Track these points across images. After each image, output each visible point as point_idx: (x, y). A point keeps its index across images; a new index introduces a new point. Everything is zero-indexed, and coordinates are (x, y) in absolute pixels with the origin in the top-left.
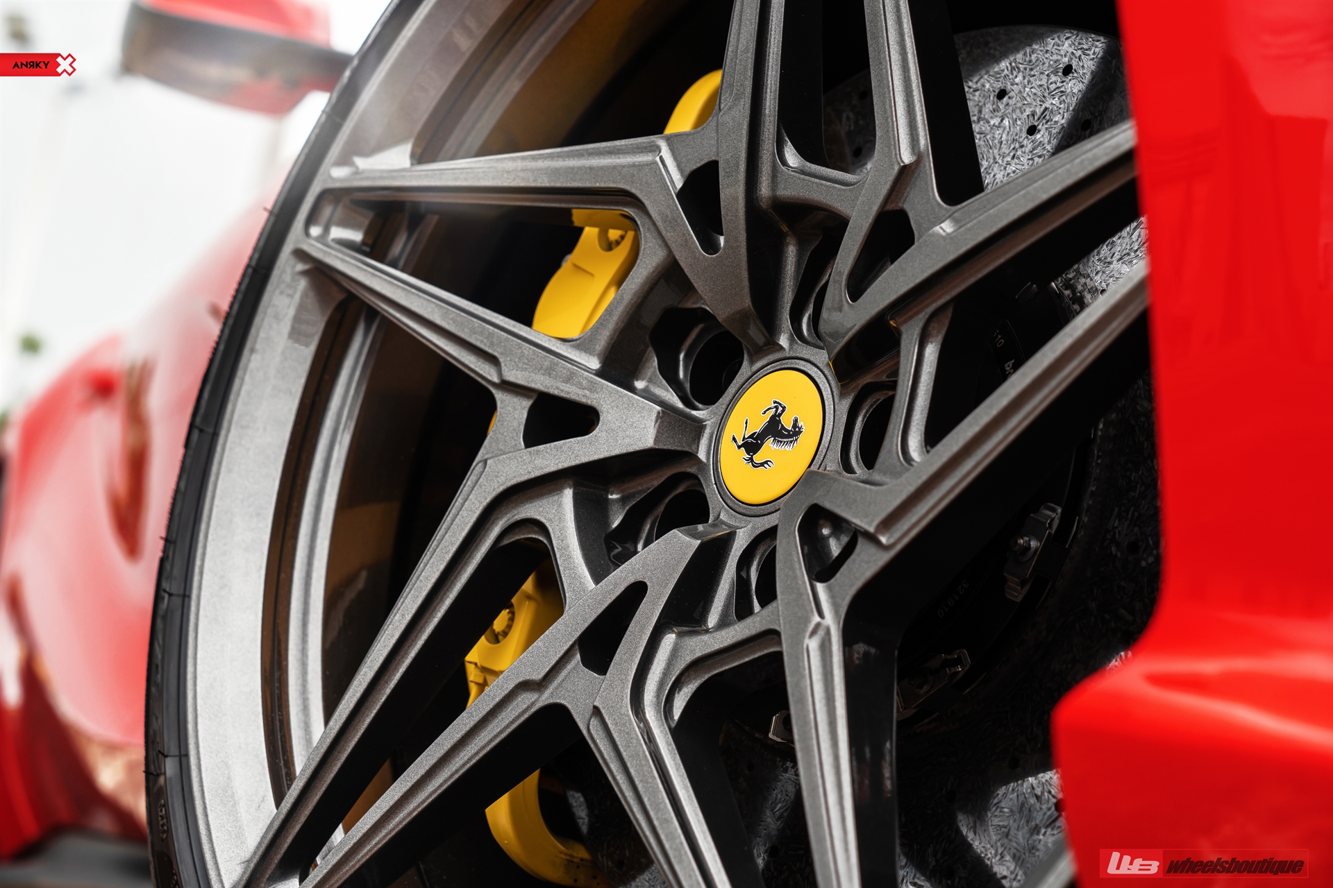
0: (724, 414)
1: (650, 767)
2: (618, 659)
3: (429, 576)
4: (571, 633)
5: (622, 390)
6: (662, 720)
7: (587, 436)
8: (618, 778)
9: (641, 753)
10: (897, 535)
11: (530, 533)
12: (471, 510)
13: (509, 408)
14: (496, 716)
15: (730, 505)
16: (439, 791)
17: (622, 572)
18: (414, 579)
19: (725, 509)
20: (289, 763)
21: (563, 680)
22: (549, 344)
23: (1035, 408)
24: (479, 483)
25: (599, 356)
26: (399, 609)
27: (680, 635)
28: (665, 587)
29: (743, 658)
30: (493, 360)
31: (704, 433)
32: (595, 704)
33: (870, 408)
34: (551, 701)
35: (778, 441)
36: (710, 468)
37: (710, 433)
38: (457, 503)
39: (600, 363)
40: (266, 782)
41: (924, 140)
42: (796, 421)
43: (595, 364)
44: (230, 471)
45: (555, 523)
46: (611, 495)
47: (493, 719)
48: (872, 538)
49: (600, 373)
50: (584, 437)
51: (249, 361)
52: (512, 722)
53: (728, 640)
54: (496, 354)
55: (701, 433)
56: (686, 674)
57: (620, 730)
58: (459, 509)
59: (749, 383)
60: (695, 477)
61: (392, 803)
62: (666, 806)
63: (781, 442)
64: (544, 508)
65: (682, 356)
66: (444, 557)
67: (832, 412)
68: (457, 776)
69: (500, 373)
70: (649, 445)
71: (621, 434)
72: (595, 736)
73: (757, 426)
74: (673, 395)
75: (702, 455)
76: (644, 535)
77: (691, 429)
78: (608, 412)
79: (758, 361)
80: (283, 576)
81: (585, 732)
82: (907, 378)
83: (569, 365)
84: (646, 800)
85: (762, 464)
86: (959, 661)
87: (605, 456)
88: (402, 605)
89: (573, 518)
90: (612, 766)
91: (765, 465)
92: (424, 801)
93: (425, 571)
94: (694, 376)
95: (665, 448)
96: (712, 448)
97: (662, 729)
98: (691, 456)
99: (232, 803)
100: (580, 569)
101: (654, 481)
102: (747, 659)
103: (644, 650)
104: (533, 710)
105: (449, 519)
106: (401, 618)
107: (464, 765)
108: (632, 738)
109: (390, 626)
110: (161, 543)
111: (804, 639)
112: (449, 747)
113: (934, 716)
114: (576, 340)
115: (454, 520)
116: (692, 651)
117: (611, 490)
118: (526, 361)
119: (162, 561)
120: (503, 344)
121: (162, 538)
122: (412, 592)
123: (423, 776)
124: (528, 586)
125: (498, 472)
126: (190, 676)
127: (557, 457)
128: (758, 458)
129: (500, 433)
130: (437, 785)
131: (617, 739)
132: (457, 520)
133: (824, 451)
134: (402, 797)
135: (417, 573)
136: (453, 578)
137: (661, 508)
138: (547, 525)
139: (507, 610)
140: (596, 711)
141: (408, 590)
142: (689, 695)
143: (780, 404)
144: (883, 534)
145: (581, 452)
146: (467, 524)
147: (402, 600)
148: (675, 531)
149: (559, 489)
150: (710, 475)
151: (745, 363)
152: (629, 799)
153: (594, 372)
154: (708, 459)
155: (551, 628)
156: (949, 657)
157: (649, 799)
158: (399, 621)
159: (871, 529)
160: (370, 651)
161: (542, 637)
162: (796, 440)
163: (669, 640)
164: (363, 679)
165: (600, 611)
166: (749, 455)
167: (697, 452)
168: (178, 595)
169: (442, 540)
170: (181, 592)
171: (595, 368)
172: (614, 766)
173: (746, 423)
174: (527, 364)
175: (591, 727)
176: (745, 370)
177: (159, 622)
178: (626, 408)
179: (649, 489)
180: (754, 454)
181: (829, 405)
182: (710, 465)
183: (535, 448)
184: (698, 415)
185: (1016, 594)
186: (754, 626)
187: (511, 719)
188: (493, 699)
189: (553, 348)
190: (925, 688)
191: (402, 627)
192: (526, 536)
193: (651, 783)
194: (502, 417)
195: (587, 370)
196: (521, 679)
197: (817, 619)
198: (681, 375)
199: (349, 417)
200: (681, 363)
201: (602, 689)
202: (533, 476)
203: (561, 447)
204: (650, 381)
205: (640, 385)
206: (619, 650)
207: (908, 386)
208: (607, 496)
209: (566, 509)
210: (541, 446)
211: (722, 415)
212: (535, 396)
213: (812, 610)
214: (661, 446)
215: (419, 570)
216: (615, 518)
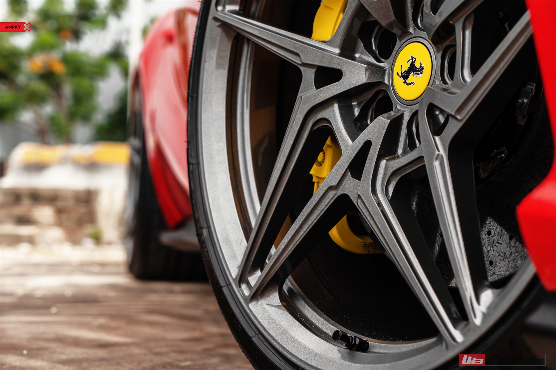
0: (393, 63)
1: (382, 218)
2: (364, 174)
3: (287, 147)
4: (345, 165)
5: (350, 60)
6: (385, 197)
7: (339, 82)
8: (371, 223)
9: (378, 213)
10: (463, 115)
11: (324, 123)
12: (299, 118)
13: (307, 74)
14: (322, 201)
15: (400, 101)
16: (305, 233)
17: (361, 137)
18: (282, 148)
19: (399, 103)
20: (249, 224)
21: (345, 184)
22: (318, 45)
23: (510, 58)
24: (300, 106)
25: (338, 47)
26: (278, 162)
27: (387, 160)
28: (378, 142)
29: (413, 168)
30: (297, 55)
31: (386, 72)
32: (358, 193)
33: (450, 55)
34: (342, 193)
35: (415, 73)
36: (390, 86)
37: (388, 72)
38: (293, 115)
39: (340, 50)
40: (242, 234)
42: (421, 64)
43: (337, 51)
44: (205, 112)
45: (333, 118)
46: (353, 103)
47: (321, 202)
48: (454, 117)
49: (340, 55)
50: (338, 82)
51: (204, 66)
52: (328, 203)
53: (406, 162)
54: (298, 52)
55: (384, 72)
56: (392, 177)
57: (369, 204)
58: (294, 118)
59: (401, 49)
60: (385, 91)
61: (288, 240)
62: (390, 234)
63: (416, 74)
64: (327, 113)
65: (373, 40)
66: (292, 138)
67: (435, 59)
68: (311, 227)
69: (301, 60)
70: (364, 82)
71: (352, 79)
72: (360, 206)
73: (406, 67)
74: (371, 58)
75: (386, 81)
76: (369, 116)
77: (380, 72)
78: (346, 70)
79: (402, 39)
80: (234, 149)
81: (356, 205)
82: (460, 46)
83: (327, 53)
84: (382, 232)
85: (410, 84)
86: (502, 152)
87: (347, 89)
88: (279, 160)
89: (339, 116)
90: (368, 218)
91: (412, 84)
92: (300, 238)
93: (286, 145)
94: (379, 47)
95: (371, 82)
96: (390, 78)
97: (385, 201)
98: (382, 83)
99: (230, 244)
100: (345, 137)
101: (369, 95)
102: (414, 168)
103: (374, 170)
104: (336, 197)
105: (291, 122)
106: (279, 165)
107: (313, 222)
108: (374, 207)
109: (276, 169)
110: (186, 144)
111: (433, 161)
112: (306, 216)
113: (497, 174)
114: (329, 41)
115: (293, 123)
116: (393, 167)
117: (353, 101)
118: (310, 54)
119: (188, 149)
120: (300, 48)
121: (185, 141)
122: (282, 154)
123: (298, 228)
124: (328, 142)
125: (307, 101)
126: (205, 196)
127: (329, 92)
128: (408, 81)
129: (305, 84)
130: (304, 231)
131: (368, 208)
132: (294, 123)
133: (434, 75)
134: (292, 237)
135: (283, 146)
136: (297, 146)
137: (375, 104)
138: (330, 120)
139: (322, 152)
140: (359, 196)
141: (280, 153)
142: (395, 185)
143: (414, 58)
144: (458, 115)
145: (338, 89)
146: (298, 124)
147: (279, 158)
148: (380, 117)
149: (333, 105)
150: (391, 89)
151: (398, 41)
152: (376, 231)
153: (338, 54)
154: (389, 83)
155: (337, 163)
156: (498, 151)
157: (384, 231)
158: (279, 166)
159: (453, 114)
160: (270, 179)
161: (334, 167)
162: (422, 72)
163: (383, 163)
164: (270, 191)
165: (355, 154)
166: (405, 80)
167: (384, 81)
168: (195, 164)
169: (290, 131)
170: (196, 162)
171: (338, 52)
172: (369, 218)
173: (402, 67)
174: (311, 55)
175: (358, 203)
176: (398, 44)
177: (191, 174)
178: (352, 68)
179: (368, 98)
180: (407, 80)
181: (433, 56)
182: (390, 85)
183: (319, 89)
184: (382, 65)
185: (521, 122)
186: (415, 155)
187: (328, 202)
188: (320, 195)
189: (320, 46)
190: (491, 165)
191: (281, 169)
192: (323, 125)
193: (383, 225)
194: (305, 78)
195: (335, 54)
196: (329, 186)
197: (437, 152)
198: (374, 48)
199: (248, 81)
200: (373, 42)
201: (360, 187)
202: (321, 101)
203: (330, 88)
204: (361, 53)
205: (357, 55)
206: (364, 170)
207: (460, 49)
208: (352, 103)
209: (336, 112)
210: (322, 88)
211: (392, 64)
212: (316, 68)
213: (435, 149)
214: (369, 81)
215: (283, 144)
216: (357, 112)
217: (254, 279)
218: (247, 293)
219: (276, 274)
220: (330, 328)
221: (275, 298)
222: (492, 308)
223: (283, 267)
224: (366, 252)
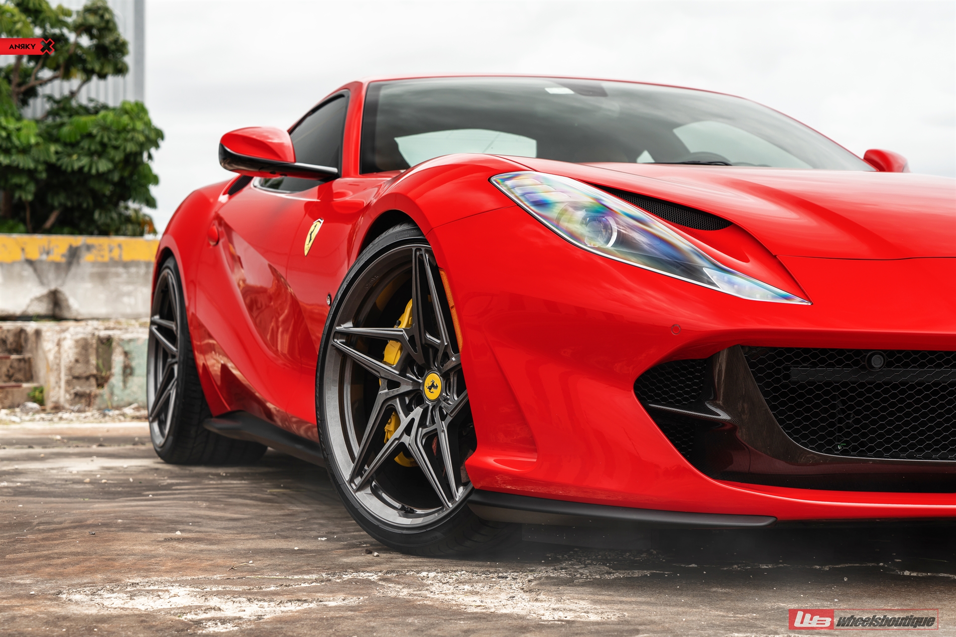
0: (424, 381)
2: (412, 434)
4: (403, 428)
5: (404, 378)
6: (421, 445)
9: (418, 452)
10: (453, 414)
11: (392, 407)
12: (380, 404)
13: (383, 382)
15: (428, 400)
17: (410, 416)
20: (354, 456)
21: (403, 438)
24: (380, 398)
25: (399, 371)
27: (422, 429)
28: (418, 419)
29: (433, 434)
30: (377, 371)
31: (421, 385)
32: (409, 442)
33: (448, 383)
34: (402, 442)
36: (423, 392)
38: (377, 401)
40: (350, 461)
41: (448, 340)
42: (436, 384)
45: (396, 405)
48: (450, 414)
49: (400, 375)
50: (399, 388)
53: (430, 430)
56: (424, 436)
57: (414, 447)
58: (377, 403)
60: (421, 394)
61: (375, 464)
63: (435, 388)
64: (393, 403)
65: (415, 368)
69: (379, 374)
70: (411, 389)
71: (405, 387)
72: (410, 449)
73: (430, 384)
74: (414, 377)
76: (413, 406)
77: (419, 385)
78: (402, 383)
79: (428, 371)
81: (408, 448)
82: (452, 383)
83: (393, 373)
87: (403, 392)
89: (399, 404)
91: (433, 393)
94: (418, 372)
96: (423, 388)
97: (421, 447)
98: (420, 390)
100: (402, 414)
101: (413, 396)
103: (416, 432)
104: (398, 444)
108: (416, 449)
111: (441, 432)
114: (393, 367)
116: (425, 431)
117: (406, 398)
120: (378, 367)
123: (380, 458)
124: (394, 416)
125: (383, 396)
127: (394, 392)
128: (431, 391)
129: (382, 388)
131: (413, 449)
133: (442, 390)
134: (376, 462)
138: (394, 406)
139: (390, 419)
140: (409, 444)
142: (425, 441)
143: (433, 380)
145: (398, 391)
148: (418, 406)
149: (396, 398)
150: (424, 394)
151: (426, 371)
153: (398, 374)
154: (423, 390)
155: (398, 426)
161: (397, 429)
162: (437, 388)
163: (420, 429)
165: (407, 424)
167: (420, 388)
173: (428, 383)
174: (384, 372)
175: (409, 446)
176: (426, 372)
178: (406, 382)
181: (442, 382)
183: (389, 391)
184: (419, 381)
186: (433, 428)
187: (394, 446)
188: (391, 440)
189: (388, 369)
194: (382, 384)
196: (395, 438)
197: (443, 428)
198: (416, 372)
200: (415, 370)
201: (409, 440)
202: (390, 397)
203: (395, 390)
204: (410, 374)
205: (408, 375)
206: (412, 432)
209: (398, 402)
210: (391, 390)
212: (387, 380)
214: (414, 390)
216: (407, 402)
217: (358, 480)
218: (354, 487)
219: (369, 480)
220: (398, 505)
221: (369, 490)
222: (463, 493)
223: (372, 476)
224: (411, 466)
